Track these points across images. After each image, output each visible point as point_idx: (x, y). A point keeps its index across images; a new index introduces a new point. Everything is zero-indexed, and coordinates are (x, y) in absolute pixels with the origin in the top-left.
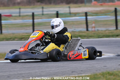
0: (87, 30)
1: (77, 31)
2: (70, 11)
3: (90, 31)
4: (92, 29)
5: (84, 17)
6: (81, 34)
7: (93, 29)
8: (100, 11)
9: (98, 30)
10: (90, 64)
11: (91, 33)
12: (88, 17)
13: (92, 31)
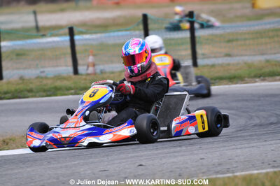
0: (76, 72)
1: (49, 76)
2: (36, 21)
3: (82, 75)
4: (87, 69)
5: (68, 38)
6: (59, 84)
7: (91, 70)
8: (114, 19)
9: (102, 72)
10: (66, 167)
11: (85, 79)
12: (77, 37)
13: (88, 74)
